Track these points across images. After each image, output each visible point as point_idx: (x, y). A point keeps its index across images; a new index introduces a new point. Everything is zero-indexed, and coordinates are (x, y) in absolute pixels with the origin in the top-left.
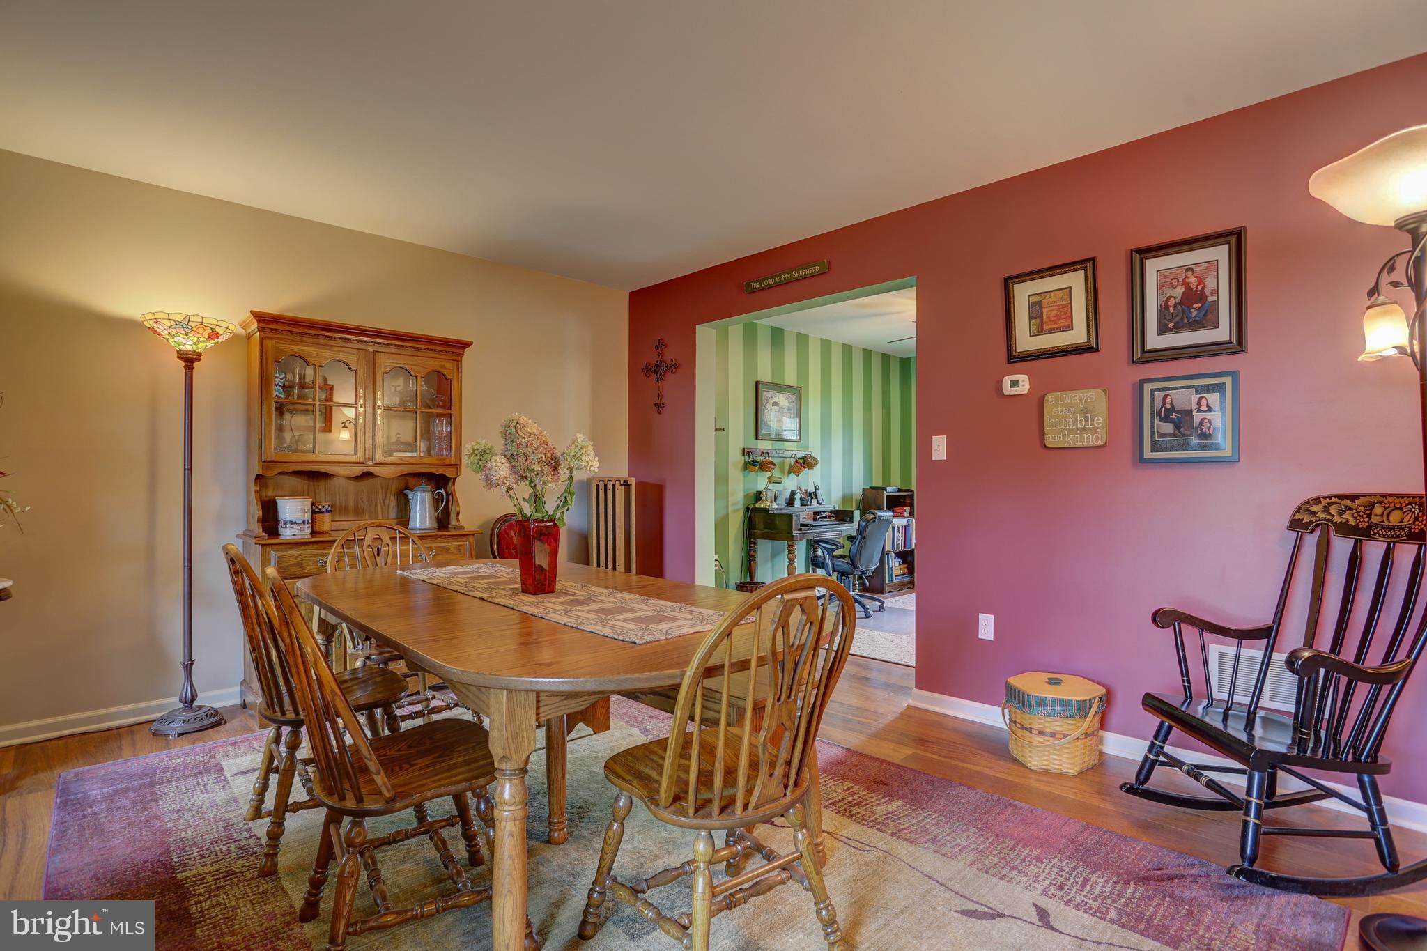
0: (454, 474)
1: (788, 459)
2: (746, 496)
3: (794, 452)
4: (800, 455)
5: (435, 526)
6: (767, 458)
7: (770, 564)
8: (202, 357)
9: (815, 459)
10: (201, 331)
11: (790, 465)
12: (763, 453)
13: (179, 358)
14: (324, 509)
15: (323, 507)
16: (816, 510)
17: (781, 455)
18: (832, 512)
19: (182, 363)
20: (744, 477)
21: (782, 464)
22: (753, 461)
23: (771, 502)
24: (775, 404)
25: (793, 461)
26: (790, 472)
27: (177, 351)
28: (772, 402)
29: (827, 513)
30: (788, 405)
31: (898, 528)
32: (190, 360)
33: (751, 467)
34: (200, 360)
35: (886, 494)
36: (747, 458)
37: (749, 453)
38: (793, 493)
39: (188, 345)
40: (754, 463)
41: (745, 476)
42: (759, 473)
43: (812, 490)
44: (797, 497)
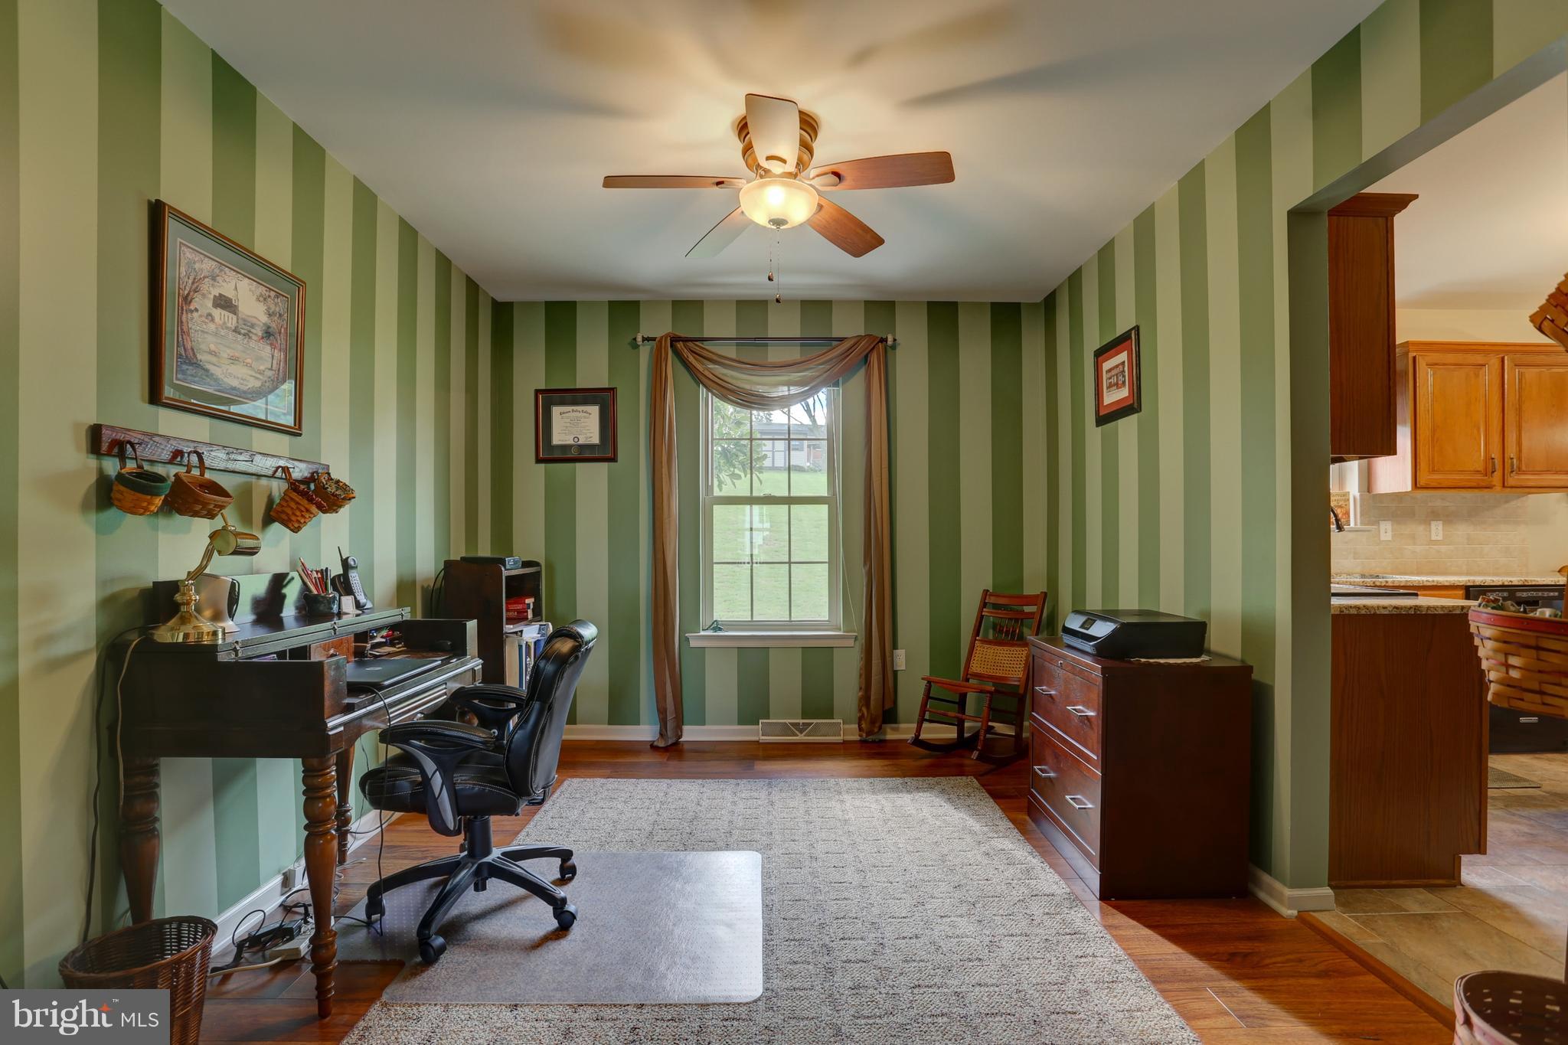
1: (264, 482)
2: (107, 603)
3: (282, 463)
4: (300, 471)
6: (196, 472)
7: (208, 816)
9: (345, 488)
11: (270, 500)
12: (178, 454)
16: (361, 628)
17: (241, 466)
18: (393, 627)
20: (98, 532)
21: (247, 492)
22: (139, 475)
23: (217, 617)
24: (224, 303)
25: (278, 488)
26: (268, 520)
28: (216, 292)
29: (384, 633)
30: (264, 319)
31: (528, 646)
33: (129, 495)
35: (505, 573)
36: (111, 467)
37: (120, 448)
38: (278, 582)
40: (143, 483)
41: (100, 530)
42: (162, 521)
43: (336, 570)
44: (292, 592)
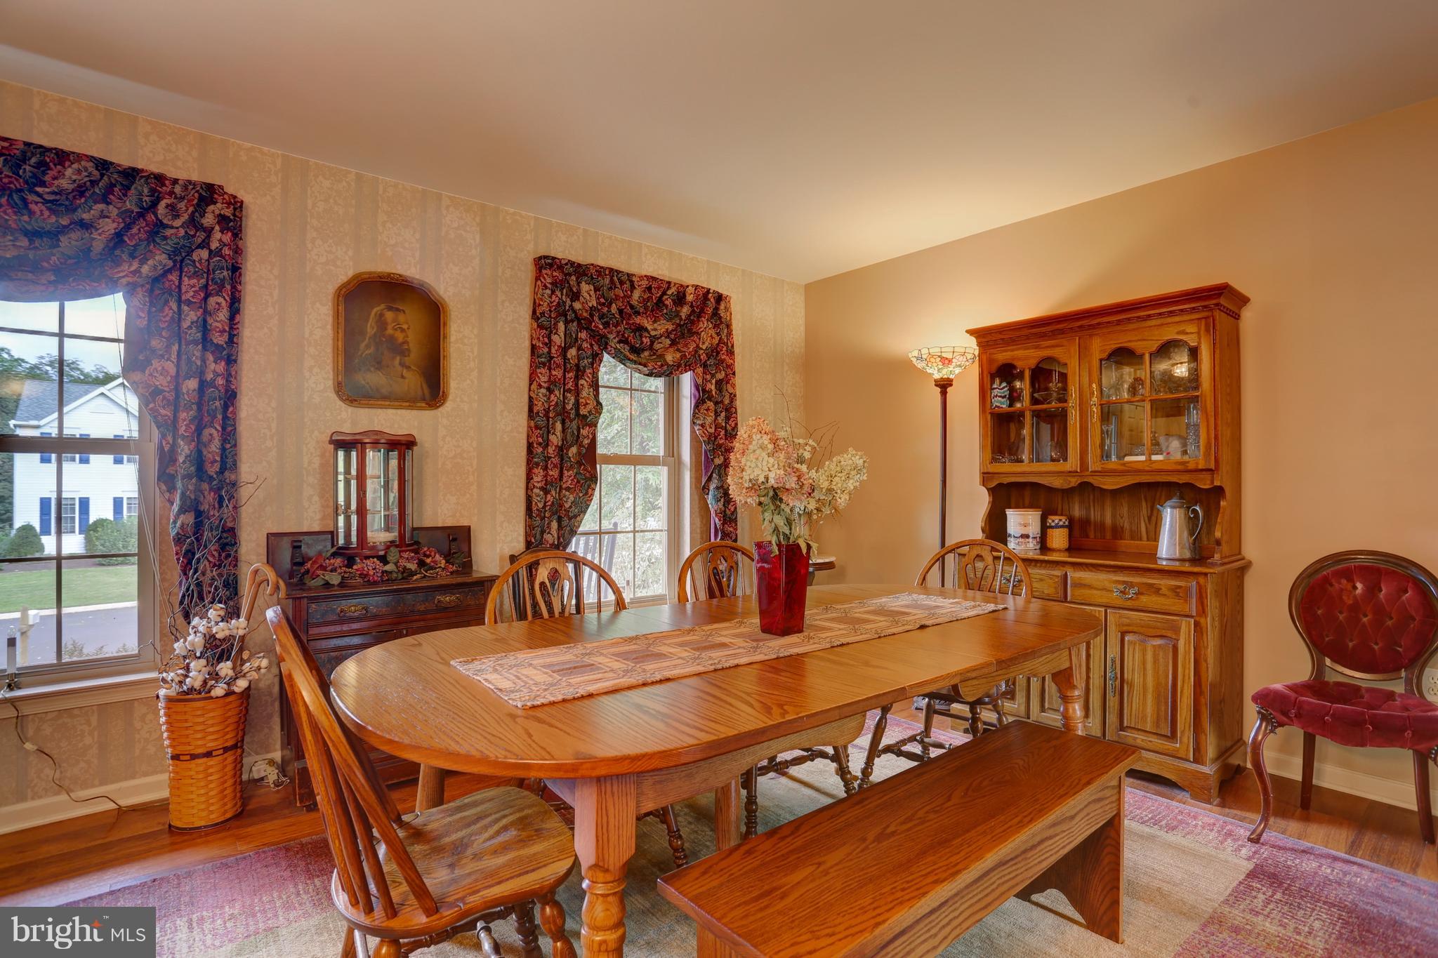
0: (1209, 482)
5: (1188, 555)
8: (954, 383)
10: (932, 360)
13: (936, 385)
14: (1053, 524)
15: (1053, 521)
19: (939, 390)
27: (935, 381)
32: (944, 385)
34: (951, 385)
39: (945, 373)
